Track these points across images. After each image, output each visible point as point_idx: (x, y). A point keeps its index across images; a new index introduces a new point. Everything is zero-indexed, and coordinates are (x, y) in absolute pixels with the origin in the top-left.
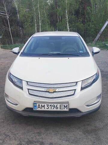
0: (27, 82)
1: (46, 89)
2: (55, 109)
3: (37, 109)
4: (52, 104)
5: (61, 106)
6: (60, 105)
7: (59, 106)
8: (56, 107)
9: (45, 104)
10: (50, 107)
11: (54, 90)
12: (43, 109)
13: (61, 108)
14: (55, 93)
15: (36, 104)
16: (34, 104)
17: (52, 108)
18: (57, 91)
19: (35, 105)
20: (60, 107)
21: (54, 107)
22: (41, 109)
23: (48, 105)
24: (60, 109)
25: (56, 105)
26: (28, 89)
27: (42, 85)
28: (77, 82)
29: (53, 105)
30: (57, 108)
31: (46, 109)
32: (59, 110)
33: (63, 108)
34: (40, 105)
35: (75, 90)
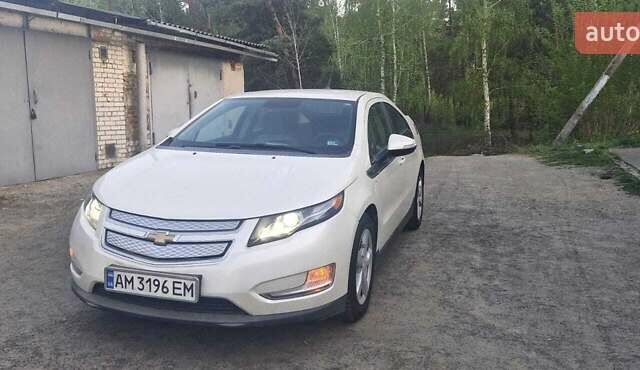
0: (112, 209)
1: (149, 231)
2: (160, 294)
3: (115, 289)
4: (153, 278)
5: (177, 285)
6: (174, 282)
7: (169, 285)
8: (163, 287)
9: (136, 276)
10: (147, 286)
11: (168, 238)
12: (128, 290)
13: (177, 291)
14: (168, 246)
15: (112, 272)
16: (108, 271)
17: (154, 288)
18: (175, 240)
19: (110, 275)
20: (174, 288)
21: (158, 286)
22: (123, 290)
23: (143, 279)
24: (174, 294)
25: (162, 280)
26: (107, 230)
27: (143, 222)
28: (242, 221)
29: (155, 279)
30: (165, 290)
31: (136, 292)
32: (170, 295)
33: (182, 292)
34: (123, 275)
35: (230, 243)
